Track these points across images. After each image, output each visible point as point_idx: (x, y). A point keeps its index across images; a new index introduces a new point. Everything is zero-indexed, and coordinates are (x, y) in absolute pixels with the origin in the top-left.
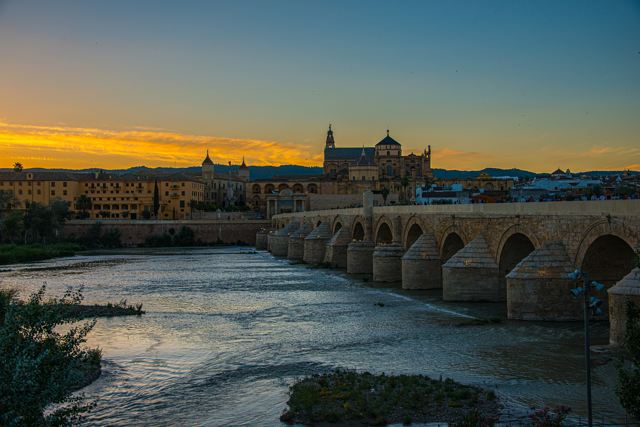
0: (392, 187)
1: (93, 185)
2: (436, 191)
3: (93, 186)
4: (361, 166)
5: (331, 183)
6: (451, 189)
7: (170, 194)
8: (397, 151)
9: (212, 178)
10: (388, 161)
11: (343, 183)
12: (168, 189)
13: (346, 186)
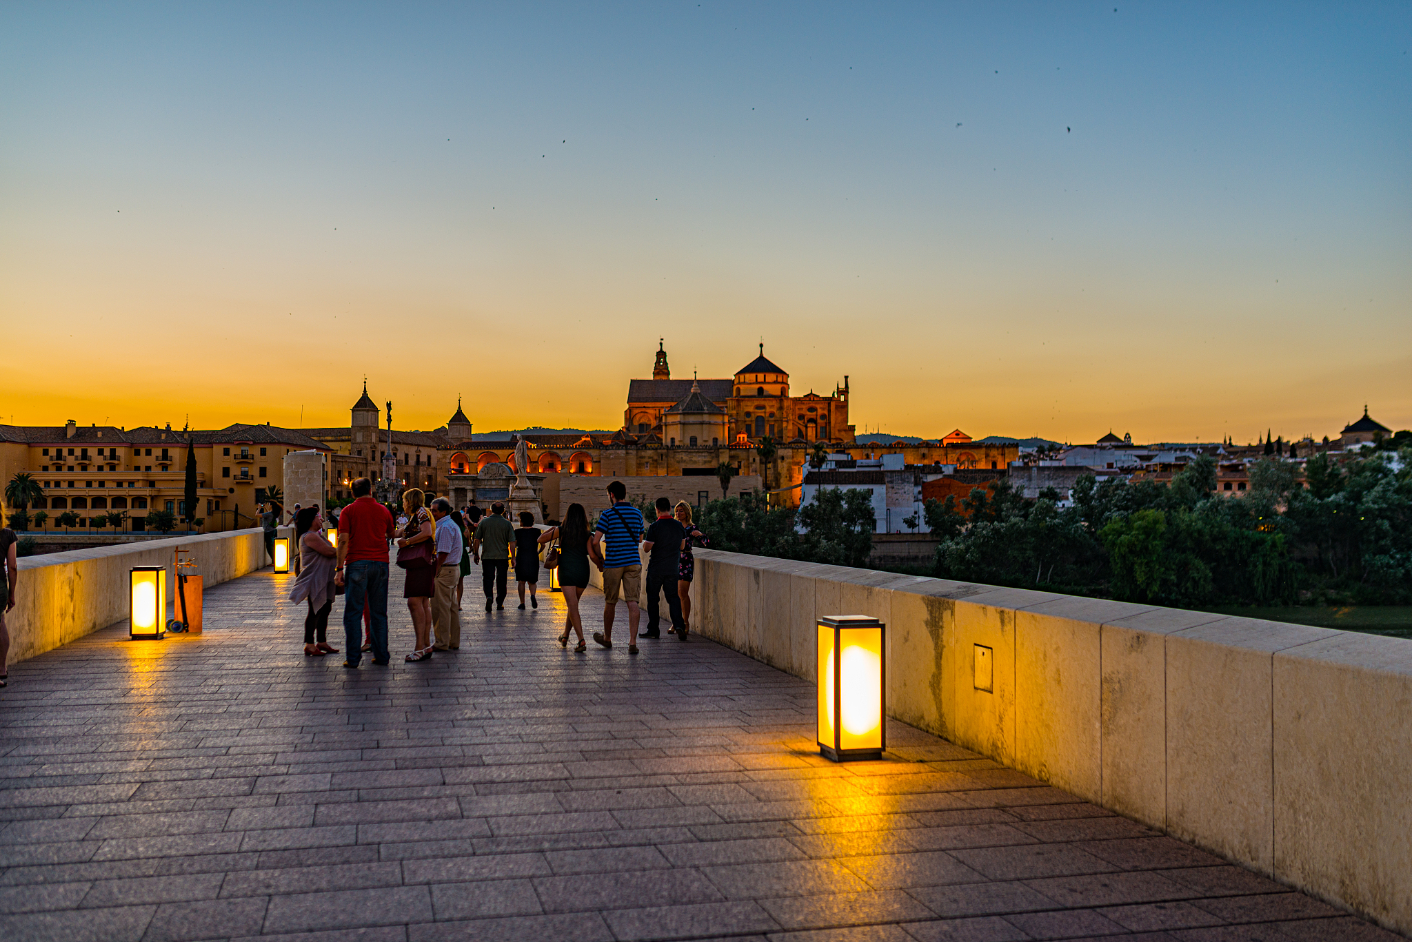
0: (754, 460)
1: (59, 452)
2: (841, 470)
3: (59, 454)
4: (688, 414)
5: (622, 452)
6: (880, 466)
7: (232, 474)
8: (779, 387)
9: (374, 440)
10: (758, 407)
11: (650, 453)
12: (229, 462)
13: (656, 458)
